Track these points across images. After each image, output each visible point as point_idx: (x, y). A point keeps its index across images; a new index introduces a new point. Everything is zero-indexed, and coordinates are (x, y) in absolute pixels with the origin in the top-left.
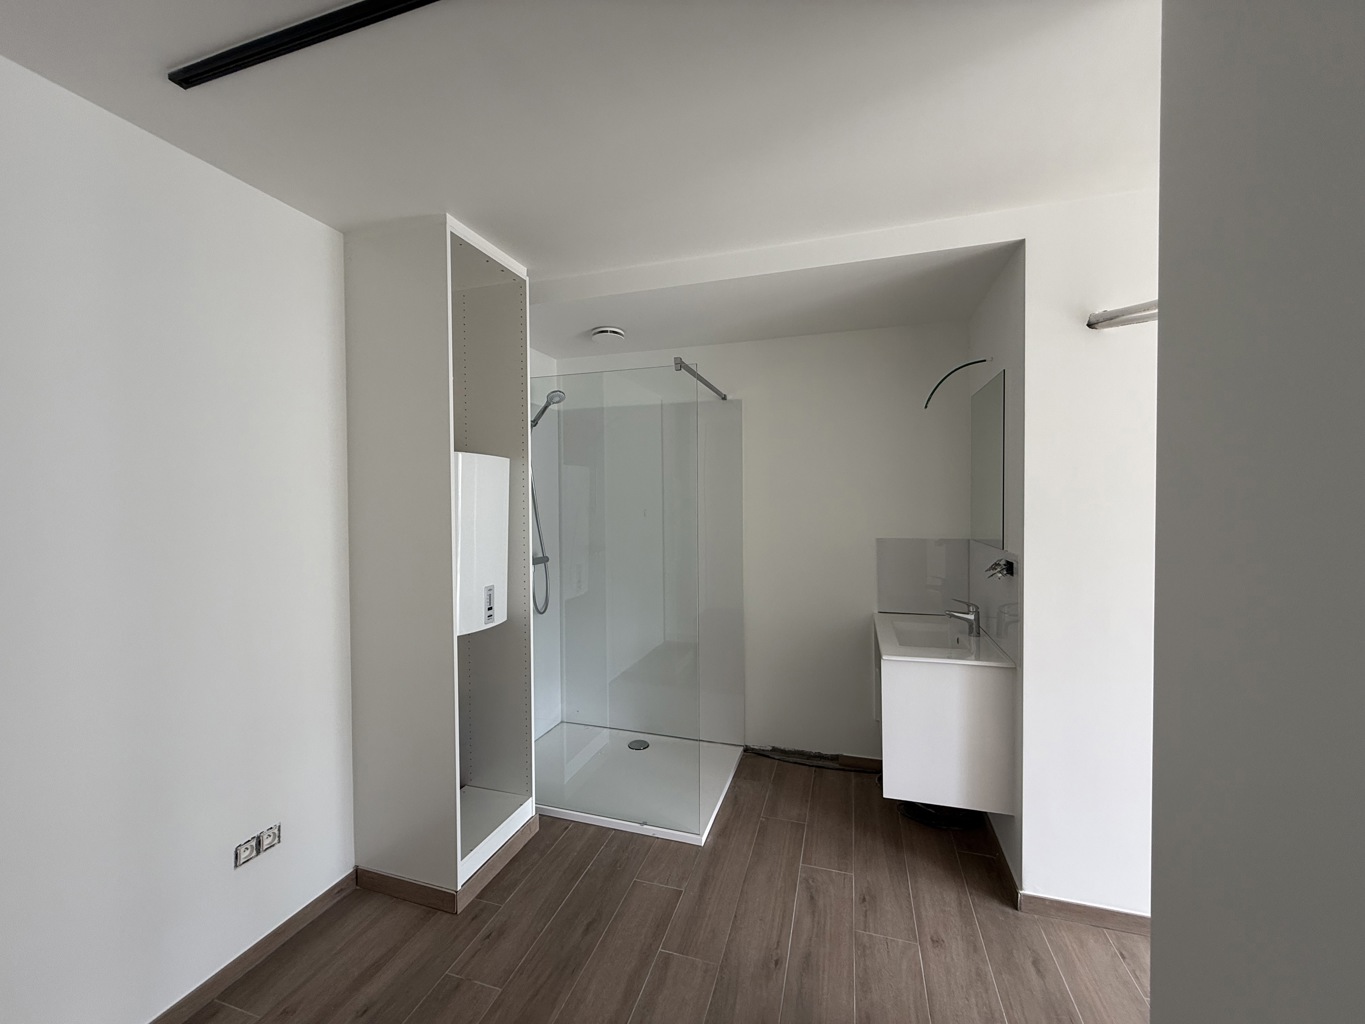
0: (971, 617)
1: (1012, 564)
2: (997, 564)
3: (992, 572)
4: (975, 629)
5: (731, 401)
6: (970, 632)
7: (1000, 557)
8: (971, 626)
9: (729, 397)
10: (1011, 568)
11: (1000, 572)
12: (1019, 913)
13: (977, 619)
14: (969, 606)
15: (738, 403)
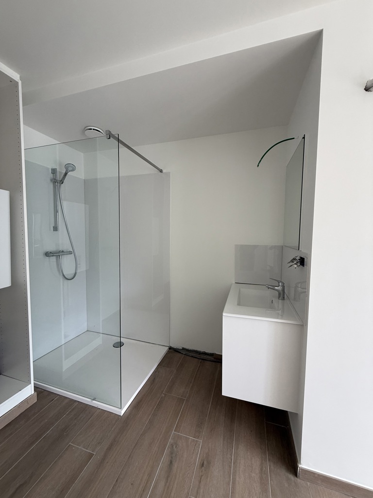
0: (279, 288)
1: (304, 259)
2: (294, 259)
3: (291, 264)
4: (282, 295)
5: (165, 173)
6: (279, 297)
7: (298, 255)
8: (279, 294)
9: (164, 171)
10: (302, 262)
11: (296, 264)
12: (298, 480)
13: (283, 290)
14: (279, 283)
15: (168, 174)
